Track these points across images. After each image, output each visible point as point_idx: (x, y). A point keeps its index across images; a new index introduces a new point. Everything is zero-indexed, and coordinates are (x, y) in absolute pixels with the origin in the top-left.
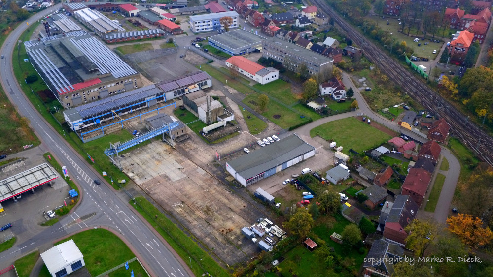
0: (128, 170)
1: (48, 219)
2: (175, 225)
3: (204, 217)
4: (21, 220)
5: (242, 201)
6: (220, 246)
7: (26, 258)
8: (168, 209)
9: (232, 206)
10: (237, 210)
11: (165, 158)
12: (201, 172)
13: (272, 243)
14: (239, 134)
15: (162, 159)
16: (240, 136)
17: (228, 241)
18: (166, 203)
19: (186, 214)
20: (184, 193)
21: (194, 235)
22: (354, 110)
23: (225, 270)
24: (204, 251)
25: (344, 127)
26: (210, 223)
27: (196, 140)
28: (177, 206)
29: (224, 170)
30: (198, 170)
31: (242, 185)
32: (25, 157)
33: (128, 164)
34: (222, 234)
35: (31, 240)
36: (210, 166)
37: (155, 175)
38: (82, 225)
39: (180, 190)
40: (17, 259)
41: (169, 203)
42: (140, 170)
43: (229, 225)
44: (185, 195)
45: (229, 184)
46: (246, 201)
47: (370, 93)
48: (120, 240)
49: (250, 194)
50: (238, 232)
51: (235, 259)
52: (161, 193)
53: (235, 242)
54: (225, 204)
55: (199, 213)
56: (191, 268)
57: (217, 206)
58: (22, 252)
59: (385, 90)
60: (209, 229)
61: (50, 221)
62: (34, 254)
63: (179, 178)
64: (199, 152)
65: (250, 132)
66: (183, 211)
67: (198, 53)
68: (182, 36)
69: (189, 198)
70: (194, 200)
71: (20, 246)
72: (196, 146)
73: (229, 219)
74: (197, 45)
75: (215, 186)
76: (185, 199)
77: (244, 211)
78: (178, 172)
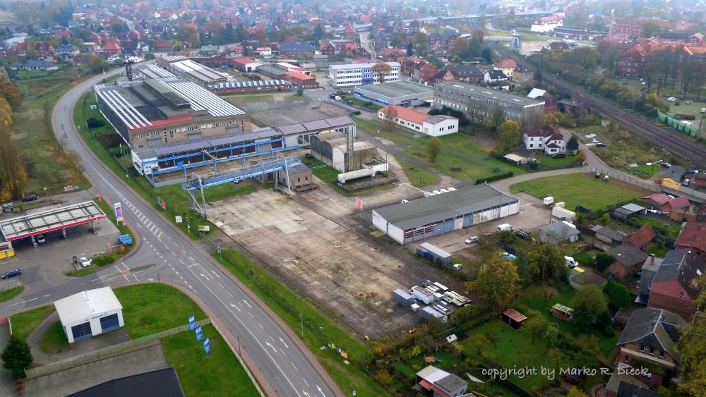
0: (217, 219)
1: (80, 268)
2: (282, 284)
3: (330, 277)
4: (38, 268)
5: (396, 261)
6: (355, 313)
7: (31, 312)
8: (272, 264)
9: (379, 265)
10: (387, 270)
11: (276, 207)
12: (332, 225)
13: (446, 312)
14: (394, 186)
15: (271, 208)
16: (397, 188)
17: (370, 308)
18: (271, 258)
19: (300, 272)
20: (301, 248)
21: (312, 297)
22: (581, 165)
23: (362, 344)
24: (327, 318)
25: (565, 184)
26: (341, 284)
27: (327, 190)
28: (288, 263)
29: (368, 224)
30: (325, 223)
31: (396, 242)
32: (63, 200)
33: (217, 212)
34: (359, 298)
35: (47, 292)
36: (345, 220)
37: (257, 225)
38: (131, 278)
39: (295, 244)
40: (17, 313)
41: (275, 258)
42: (236, 220)
43: (373, 288)
44: (303, 250)
45: (375, 240)
46: (403, 260)
47: (605, 149)
48: (188, 298)
49: (410, 253)
50: (387, 297)
51: (379, 331)
52: (263, 246)
53: (382, 309)
54: (367, 264)
55: (324, 272)
56: (302, 338)
57: (353, 264)
58: (27, 305)
59: (629, 147)
60: (337, 291)
61: (81, 271)
62: (45, 308)
63: (295, 231)
64: (329, 204)
65: (413, 185)
66: (297, 268)
67: (338, 106)
68: (317, 89)
69: (308, 254)
70: (316, 256)
71: (26, 298)
72: (325, 197)
73: (372, 281)
74: (337, 97)
75: (353, 242)
76: (302, 255)
77: (399, 272)
78: (295, 224)
